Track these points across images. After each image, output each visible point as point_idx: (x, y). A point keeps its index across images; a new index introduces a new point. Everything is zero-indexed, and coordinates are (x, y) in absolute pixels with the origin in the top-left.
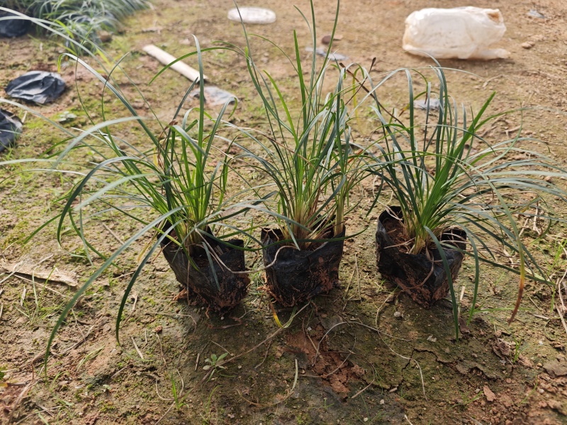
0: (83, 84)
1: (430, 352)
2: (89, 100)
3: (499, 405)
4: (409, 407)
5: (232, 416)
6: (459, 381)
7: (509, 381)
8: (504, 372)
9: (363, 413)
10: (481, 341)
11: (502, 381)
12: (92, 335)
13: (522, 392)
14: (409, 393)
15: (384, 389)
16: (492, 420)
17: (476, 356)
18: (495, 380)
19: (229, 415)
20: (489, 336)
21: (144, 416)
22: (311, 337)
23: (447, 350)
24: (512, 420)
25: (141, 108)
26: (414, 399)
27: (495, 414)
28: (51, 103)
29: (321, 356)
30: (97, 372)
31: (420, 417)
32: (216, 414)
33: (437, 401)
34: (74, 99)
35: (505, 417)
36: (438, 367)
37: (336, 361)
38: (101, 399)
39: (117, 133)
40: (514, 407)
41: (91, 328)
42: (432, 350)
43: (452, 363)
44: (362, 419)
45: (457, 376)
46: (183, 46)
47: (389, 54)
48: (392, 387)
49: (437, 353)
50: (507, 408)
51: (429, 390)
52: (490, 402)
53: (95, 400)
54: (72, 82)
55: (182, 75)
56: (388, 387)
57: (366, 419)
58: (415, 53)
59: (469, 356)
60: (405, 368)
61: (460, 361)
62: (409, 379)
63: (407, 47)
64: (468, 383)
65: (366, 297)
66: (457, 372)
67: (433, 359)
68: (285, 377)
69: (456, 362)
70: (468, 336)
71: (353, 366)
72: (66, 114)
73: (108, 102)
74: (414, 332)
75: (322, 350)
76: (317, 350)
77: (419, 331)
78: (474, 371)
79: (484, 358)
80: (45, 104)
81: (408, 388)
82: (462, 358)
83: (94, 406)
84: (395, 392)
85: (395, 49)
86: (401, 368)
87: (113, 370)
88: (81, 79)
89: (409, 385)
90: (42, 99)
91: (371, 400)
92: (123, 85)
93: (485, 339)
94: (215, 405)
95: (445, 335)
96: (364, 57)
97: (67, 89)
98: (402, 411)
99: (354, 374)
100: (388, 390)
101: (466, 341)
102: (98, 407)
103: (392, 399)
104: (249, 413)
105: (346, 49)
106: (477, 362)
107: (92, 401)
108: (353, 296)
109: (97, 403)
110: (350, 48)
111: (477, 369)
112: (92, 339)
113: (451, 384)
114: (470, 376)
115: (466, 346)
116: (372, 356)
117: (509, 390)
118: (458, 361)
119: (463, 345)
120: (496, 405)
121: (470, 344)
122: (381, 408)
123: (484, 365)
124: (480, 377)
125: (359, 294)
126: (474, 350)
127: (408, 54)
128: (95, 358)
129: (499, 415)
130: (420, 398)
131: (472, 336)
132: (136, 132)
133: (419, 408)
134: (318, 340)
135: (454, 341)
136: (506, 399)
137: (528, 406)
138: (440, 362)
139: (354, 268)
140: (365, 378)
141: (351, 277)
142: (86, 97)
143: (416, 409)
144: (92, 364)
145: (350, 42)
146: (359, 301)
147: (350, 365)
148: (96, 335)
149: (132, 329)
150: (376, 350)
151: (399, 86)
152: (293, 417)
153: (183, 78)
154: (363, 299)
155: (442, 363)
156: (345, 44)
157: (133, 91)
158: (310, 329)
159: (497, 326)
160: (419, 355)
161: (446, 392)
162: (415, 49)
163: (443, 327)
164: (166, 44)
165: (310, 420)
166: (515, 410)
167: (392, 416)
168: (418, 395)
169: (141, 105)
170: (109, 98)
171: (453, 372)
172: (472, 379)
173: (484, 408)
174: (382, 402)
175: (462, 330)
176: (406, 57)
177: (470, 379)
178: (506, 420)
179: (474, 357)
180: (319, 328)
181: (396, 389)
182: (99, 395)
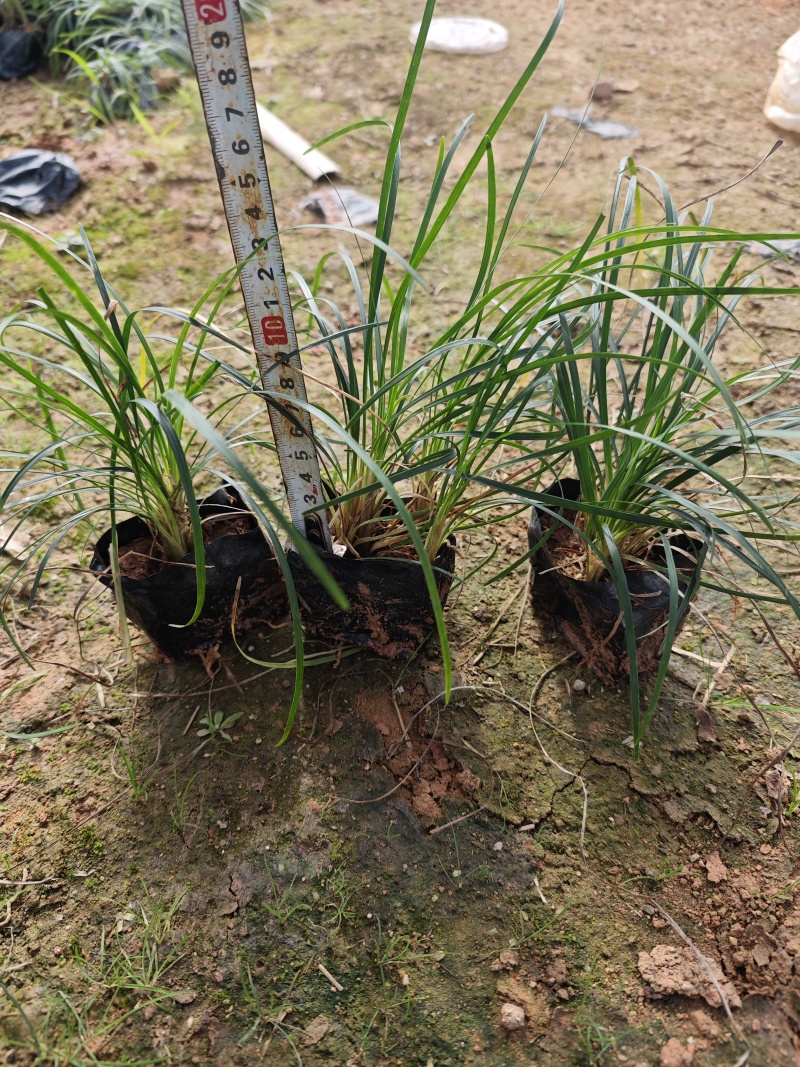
0: (109, 176)
1: (622, 768)
2: (115, 210)
3: (729, 891)
4: (549, 865)
5: (223, 825)
6: (664, 833)
7: (765, 849)
8: (761, 831)
9: (454, 861)
10: (735, 761)
11: (751, 848)
12: (33, 648)
13: (785, 875)
14: (556, 838)
15: (508, 823)
16: (706, 917)
17: (714, 789)
18: (737, 844)
19: (219, 822)
20: (756, 755)
21: (82, 800)
22: (401, 706)
23: (657, 770)
24: (745, 924)
25: (202, 229)
26: (563, 852)
27: (715, 907)
28: (52, 212)
29: (409, 744)
30: (25, 715)
31: (565, 887)
32: (199, 817)
33: (607, 863)
34: (89, 206)
35: (733, 916)
36: (627, 799)
37: (436, 757)
38: (26, 759)
39: (152, 278)
40: (758, 902)
41: (35, 636)
42: (626, 765)
43: (658, 796)
44: (451, 871)
45: (662, 823)
46: (307, 101)
47: (731, 125)
48: (526, 822)
49: (634, 772)
50: (744, 901)
51: (597, 840)
52: (712, 884)
53: (15, 759)
54: (92, 174)
56: (517, 820)
57: (456, 873)
58: (786, 126)
59: (699, 789)
60: (561, 791)
61: (679, 795)
62: (562, 812)
63: (774, 112)
64: (681, 840)
65: (528, 643)
66: (665, 815)
67: (623, 784)
68: (332, 772)
69: (669, 797)
70: (708, 750)
71: (462, 771)
72: (72, 235)
73: (148, 214)
74: (600, 725)
75: (414, 732)
76: (405, 731)
77: (611, 724)
78: (700, 819)
79: (729, 797)
80: (42, 215)
81: (557, 829)
82: (683, 789)
83: (10, 770)
84: (531, 832)
85: (747, 115)
86: (554, 789)
87: (51, 714)
88: (106, 168)
89: (559, 822)
90: (36, 205)
91: (478, 839)
92: (179, 182)
93: (744, 760)
94: (202, 800)
95: (662, 739)
96: (672, 131)
97: (81, 186)
98: (533, 869)
99: (460, 785)
100: (517, 826)
101: (702, 758)
102: (16, 772)
103: (518, 845)
104: (254, 824)
105: (639, 113)
106: (712, 802)
107: (10, 761)
108: (504, 637)
109: (17, 765)
110: (647, 111)
111: (708, 817)
112: (33, 655)
113: (644, 836)
114: (688, 826)
115: (698, 767)
116: (504, 757)
117: (759, 867)
118: (673, 795)
119: (694, 765)
120: (723, 892)
121: (710, 765)
122: (494, 856)
123: (724, 811)
124: (709, 832)
125: (516, 635)
126: (714, 778)
127: (773, 127)
128: (28, 690)
129: (723, 910)
130: (575, 853)
131: (719, 749)
132: (187, 277)
133: (568, 870)
134: (414, 713)
135: (677, 754)
136: (749, 884)
137: (787, 905)
138: (634, 790)
139: (522, 583)
140: (478, 797)
141: (510, 600)
142: (109, 204)
143: (561, 870)
144: (23, 699)
145: (652, 96)
146: (511, 650)
147: (458, 768)
148: (43, 648)
149: (100, 647)
150: (517, 748)
151: (731, 200)
152: (325, 845)
154: (520, 647)
155: (639, 793)
156: (640, 101)
157: (196, 193)
158: (401, 690)
159: (777, 736)
160: (595, 770)
161: (630, 849)
162: (788, 116)
163: (664, 723)
164: (276, 98)
165: (356, 856)
166: (758, 908)
167: (509, 876)
168: (573, 846)
169: (203, 222)
170: (150, 206)
171: (656, 813)
172: (693, 833)
173: (696, 893)
174: (499, 846)
175: (701, 734)
176: (767, 134)
177: (686, 832)
178: (734, 922)
179: (708, 791)
180: (420, 690)
181: (532, 826)
182: (23, 752)
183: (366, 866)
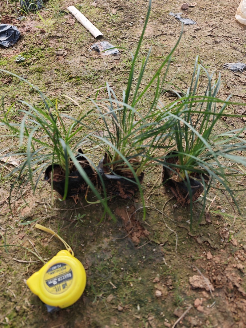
0: (30, 35)
1: (186, 229)
2: (33, 47)
3: (212, 261)
4: (167, 254)
5: (83, 245)
6: (196, 246)
7: (222, 250)
8: (221, 246)
9: (143, 254)
10: (215, 227)
11: (218, 250)
12: (25, 194)
13: (226, 257)
14: (169, 247)
15: (157, 244)
16: (206, 268)
17: (209, 235)
18: (215, 249)
19: (82, 244)
20: (221, 225)
21: (44, 239)
22: (128, 212)
23: (195, 230)
24: (216, 270)
25: (61, 55)
26: (171, 251)
27: (209, 265)
28: (12, 46)
29: (131, 223)
30: (25, 215)
31: (171, 260)
32: (76, 243)
33: (182, 254)
34: (24, 45)
35: (213, 268)
36: (187, 237)
37: (138, 226)
38: (26, 228)
40: (220, 264)
41: (25, 191)
42: (187, 228)
43: (195, 237)
44: (142, 257)
45: (196, 243)
47: (225, 21)
48: (161, 243)
49: (189, 230)
50: (216, 264)
51: (179, 248)
52: (208, 260)
53: (24, 227)
54: (24, 33)
55: (88, 31)
56: (159, 243)
57: (144, 257)
58: (241, 22)
59: (206, 234)
60: (170, 235)
61: (201, 236)
62: (171, 241)
63: (238, 17)
64: (201, 248)
65: (161, 193)
66: (197, 241)
67: (186, 233)
68: (111, 230)
69: (198, 237)
70: (208, 224)
71: (144, 230)
74: (181, 217)
75: (132, 219)
76: (129, 219)
77: (184, 217)
78: (206, 243)
79: (213, 236)
80: (8, 48)
81: (169, 245)
82: (202, 234)
83: (23, 230)
84: (162, 246)
85: (230, 17)
86: (168, 235)
87: (32, 214)
88: (28, 31)
89: (170, 243)
90: (7, 44)
91: (149, 248)
92: (51, 37)
93: (218, 227)
94: (77, 238)
95: (197, 221)
96: (206, 23)
97: (21, 38)
98: (163, 256)
99: (144, 234)
100: (159, 244)
101: (207, 226)
102: (24, 231)
103: (159, 249)
104: (91, 245)
105: (196, 15)
106: (209, 238)
107: (22, 228)
108: (155, 192)
109: (25, 229)
110: (199, 15)
111: (208, 242)
112: (25, 196)
113: (191, 247)
114: (203, 244)
115: (206, 229)
116: (156, 226)
117: (220, 255)
118: (199, 236)
119: (204, 228)
120: (211, 261)
121: (209, 228)
122: (153, 252)
123: (212, 241)
124: (208, 246)
125: (158, 191)
126: (210, 231)
127: (237, 22)
128: (25, 207)
129: (211, 266)
130: (174, 251)
131: (211, 223)
132: (57, 72)
133: (172, 256)
134: (131, 213)
135: (200, 225)
136: (217, 259)
137: (227, 265)
138: (189, 235)
139: (160, 175)
140: (149, 237)
141: (157, 181)
143: (170, 256)
144: (24, 210)
145: (201, 9)
146: (157, 195)
147: (143, 229)
148: (27, 194)
149: (44, 194)
150: (159, 223)
152: (110, 251)
153: (88, 33)
154: (159, 194)
155: (190, 236)
157: (58, 42)
158: (128, 207)
159: (226, 220)
160: (179, 229)
161: (188, 251)
162: (242, 19)
163: (197, 216)
164: (81, 5)
165: (118, 253)
166: (219, 266)
167: (157, 258)
168: (173, 249)
171: (195, 241)
172: (204, 246)
173: (204, 262)
174: (154, 250)
175: (207, 220)
176: (235, 24)
177: (202, 246)
178: (213, 269)
179: (208, 235)
180: (133, 207)
181: (163, 245)
182: (26, 225)
183: (120, 256)
